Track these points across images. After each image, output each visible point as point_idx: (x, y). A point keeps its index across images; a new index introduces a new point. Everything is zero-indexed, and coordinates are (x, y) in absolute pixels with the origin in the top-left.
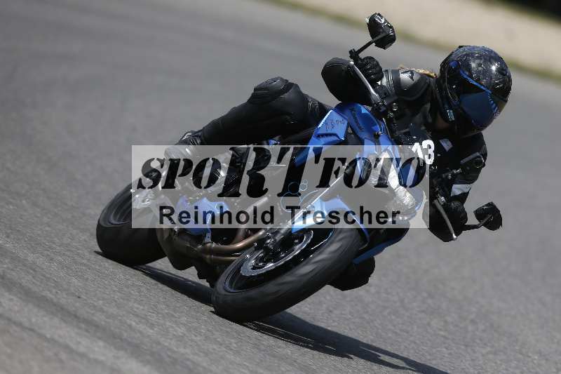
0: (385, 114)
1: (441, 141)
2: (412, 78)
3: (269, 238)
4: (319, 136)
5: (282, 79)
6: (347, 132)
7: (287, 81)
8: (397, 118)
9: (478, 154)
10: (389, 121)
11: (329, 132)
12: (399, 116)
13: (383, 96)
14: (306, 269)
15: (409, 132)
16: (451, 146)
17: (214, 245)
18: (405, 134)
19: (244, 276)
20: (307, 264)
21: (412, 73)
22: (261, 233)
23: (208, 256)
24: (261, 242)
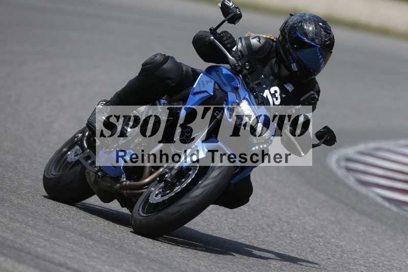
0: (240, 72)
1: (285, 85)
2: (259, 42)
3: (167, 173)
4: (195, 94)
5: (160, 54)
6: (214, 88)
7: (165, 55)
8: (250, 74)
9: (312, 92)
10: (245, 77)
11: (202, 90)
12: (251, 72)
13: (238, 58)
14: (197, 192)
15: (260, 83)
16: (293, 88)
17: (128, 182)
18: (257, 84)
19: (153, 204)
20: (197, 188)
21: (259, 38)
22: (161, 170)
23: (125, 192)
24: (162, 176)
